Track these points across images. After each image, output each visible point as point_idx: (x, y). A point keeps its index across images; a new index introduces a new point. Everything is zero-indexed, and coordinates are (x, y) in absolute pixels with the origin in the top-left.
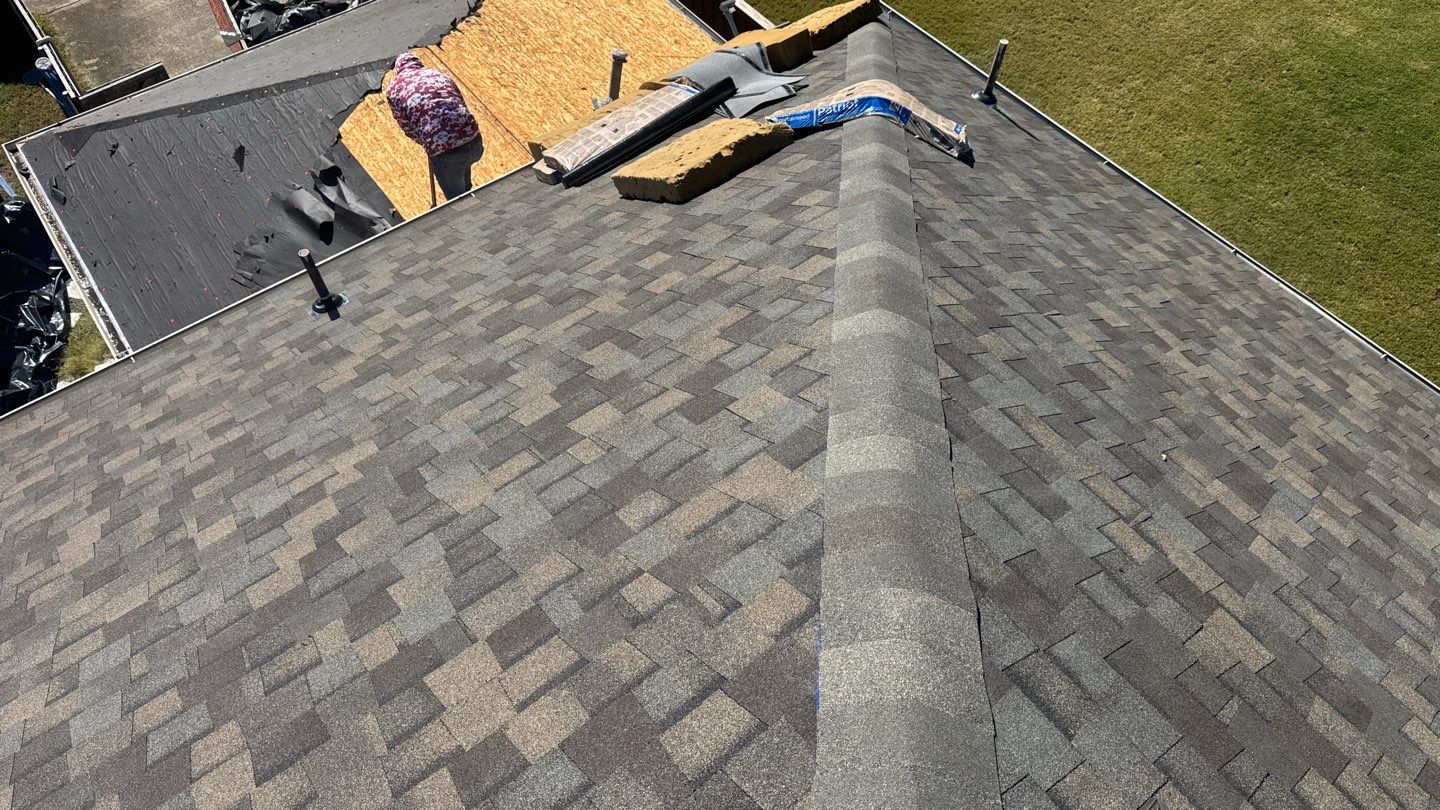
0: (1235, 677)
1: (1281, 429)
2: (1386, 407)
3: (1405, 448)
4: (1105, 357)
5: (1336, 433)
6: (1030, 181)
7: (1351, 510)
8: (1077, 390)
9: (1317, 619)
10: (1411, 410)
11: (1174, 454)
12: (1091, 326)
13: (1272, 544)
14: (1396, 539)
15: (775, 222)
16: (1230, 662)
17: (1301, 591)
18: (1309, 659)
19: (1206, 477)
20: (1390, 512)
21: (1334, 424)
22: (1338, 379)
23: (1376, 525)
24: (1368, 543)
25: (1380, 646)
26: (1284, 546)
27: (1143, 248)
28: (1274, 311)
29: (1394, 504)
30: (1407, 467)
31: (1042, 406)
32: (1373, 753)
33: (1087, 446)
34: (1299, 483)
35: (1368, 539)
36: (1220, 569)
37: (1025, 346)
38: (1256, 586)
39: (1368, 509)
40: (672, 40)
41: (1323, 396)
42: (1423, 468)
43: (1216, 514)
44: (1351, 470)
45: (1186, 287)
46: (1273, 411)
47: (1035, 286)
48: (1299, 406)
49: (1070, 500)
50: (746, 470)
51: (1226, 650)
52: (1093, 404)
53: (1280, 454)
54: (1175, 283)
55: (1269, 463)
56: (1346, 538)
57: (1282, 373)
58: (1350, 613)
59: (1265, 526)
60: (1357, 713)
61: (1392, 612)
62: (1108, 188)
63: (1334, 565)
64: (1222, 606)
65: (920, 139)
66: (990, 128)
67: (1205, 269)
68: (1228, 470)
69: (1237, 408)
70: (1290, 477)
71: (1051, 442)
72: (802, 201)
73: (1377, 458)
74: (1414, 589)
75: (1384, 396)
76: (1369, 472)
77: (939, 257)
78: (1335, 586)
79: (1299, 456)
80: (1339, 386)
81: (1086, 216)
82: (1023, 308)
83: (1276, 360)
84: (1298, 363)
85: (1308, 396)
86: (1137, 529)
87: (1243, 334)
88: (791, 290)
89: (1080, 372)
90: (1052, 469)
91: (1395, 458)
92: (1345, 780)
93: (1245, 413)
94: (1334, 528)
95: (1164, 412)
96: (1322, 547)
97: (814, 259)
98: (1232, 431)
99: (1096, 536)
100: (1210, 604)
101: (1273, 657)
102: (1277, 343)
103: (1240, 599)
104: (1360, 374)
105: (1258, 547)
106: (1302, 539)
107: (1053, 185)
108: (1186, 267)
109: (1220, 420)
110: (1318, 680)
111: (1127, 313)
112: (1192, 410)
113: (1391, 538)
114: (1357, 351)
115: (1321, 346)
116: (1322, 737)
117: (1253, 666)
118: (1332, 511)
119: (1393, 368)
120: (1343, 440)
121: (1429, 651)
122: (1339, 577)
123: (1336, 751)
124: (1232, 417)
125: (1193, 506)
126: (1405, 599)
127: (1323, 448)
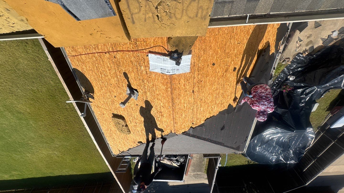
40: (105, 115)
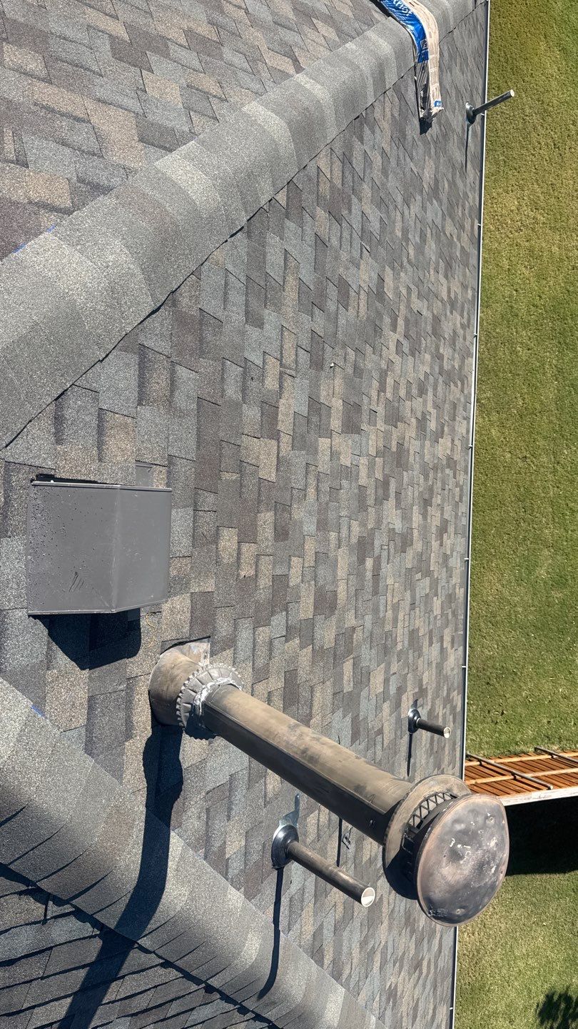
0: (249, 469)
1: (394, 418)
2: (445, 463)
3: (431, 483)
4: (363, 296)
5: (414, 446)
6: (436, 181)
7: (379, 475)
8: (332, 292)
9: (311, 491)
10: (452, 475)
11: (337, 369)
12: (376, 276)
13: (331, 448)
14: (381, 504)
15: (291, 15)
16: (253, 461)
17: (319, 475)
18: (288, 498)
19: (339, 394)
20: (392, 495)
21: (418, 443)
22: (443, 431)
23: (380, 491)
24: (368, 493)
25: (323, 525)
26: (334, 455)
27: (443, 280)
28: (456, 378)
29: (398, 494)
30: (421, 489)
31: (307, 274)
32: (269, 551)
33: (305, 318)
34: (373, 443)
35: (371, 492)
36: (296, 430)
37: (335, 242)
38: (303, 452)
39: (386, 484)
41: (428, 430)
42: (426, 496)
43: (323, 412)
44: (399, 464)
45: (437, 320)
46: (401, 409)
47: (375, 226)
48: (413, 420)
49: (267, 326)
50: (112, 111)
51: (258, 457)
52: (331, 306)
53: (381, 425)
54: (435, 312)
55: (372, 422)
56: (363, 480)
57: (425, 402)
58: (327, 504)
59: (337, 440)
60: (281, 533)
61: (344, 522)
62: (465, 237)
63: (345, 483)
64: (279, 442)
65: (415, 81)
66: (453, 131)
67: (454, 324)
68: (352, 403)
69: (389, 390)
70: (373, 437)
71: (291, 295)
72: (319, 24)
73: (415, 473)
74: (363, 524)
75: (449, 458)
76: (405, 473)
77: (349, 147)
78: (334, 490)
79: (387, 436)
80: (439, 434)
81: (439, 233)
82: (357, 226)
83: (430, 394)
84: (436, 406)
85: (422, 423)
86: (281, 374)
87: (432, 368)
88: (254, 58)
89: (343, 287)
90: (275, 305)
91: (422, 481)
92: (245, 547)
93: (389, 395)
94: (363, 472)
95: (357, 350)
96: (349, 473)
97: (287, 60)
98: (374, 394)
99: (260, 354)
100: (275, 435)
101: (274, 481)
102: (439, 389)
103: (290, 448)
104: (453, 441)
105: (324, 443)
106: (346, 460)
107: (444, 197)
108: (448, 313)
109: (375, 384)
110: (282, 508)
111: (398, 294)
112: (369, 366)
113: (379, 502)
114: (464, 431)
115: (455, 412)
116: (256, 525)
117: (262, 474)
118: (371, 467)
119: (468, 454)
120: (412, 452)
121: (339, 548)
122: (341, 489)
123: (255, 534)
124: (382, 389)
125: (318, 397)
126: (355, 524)
127: (400, 445)
